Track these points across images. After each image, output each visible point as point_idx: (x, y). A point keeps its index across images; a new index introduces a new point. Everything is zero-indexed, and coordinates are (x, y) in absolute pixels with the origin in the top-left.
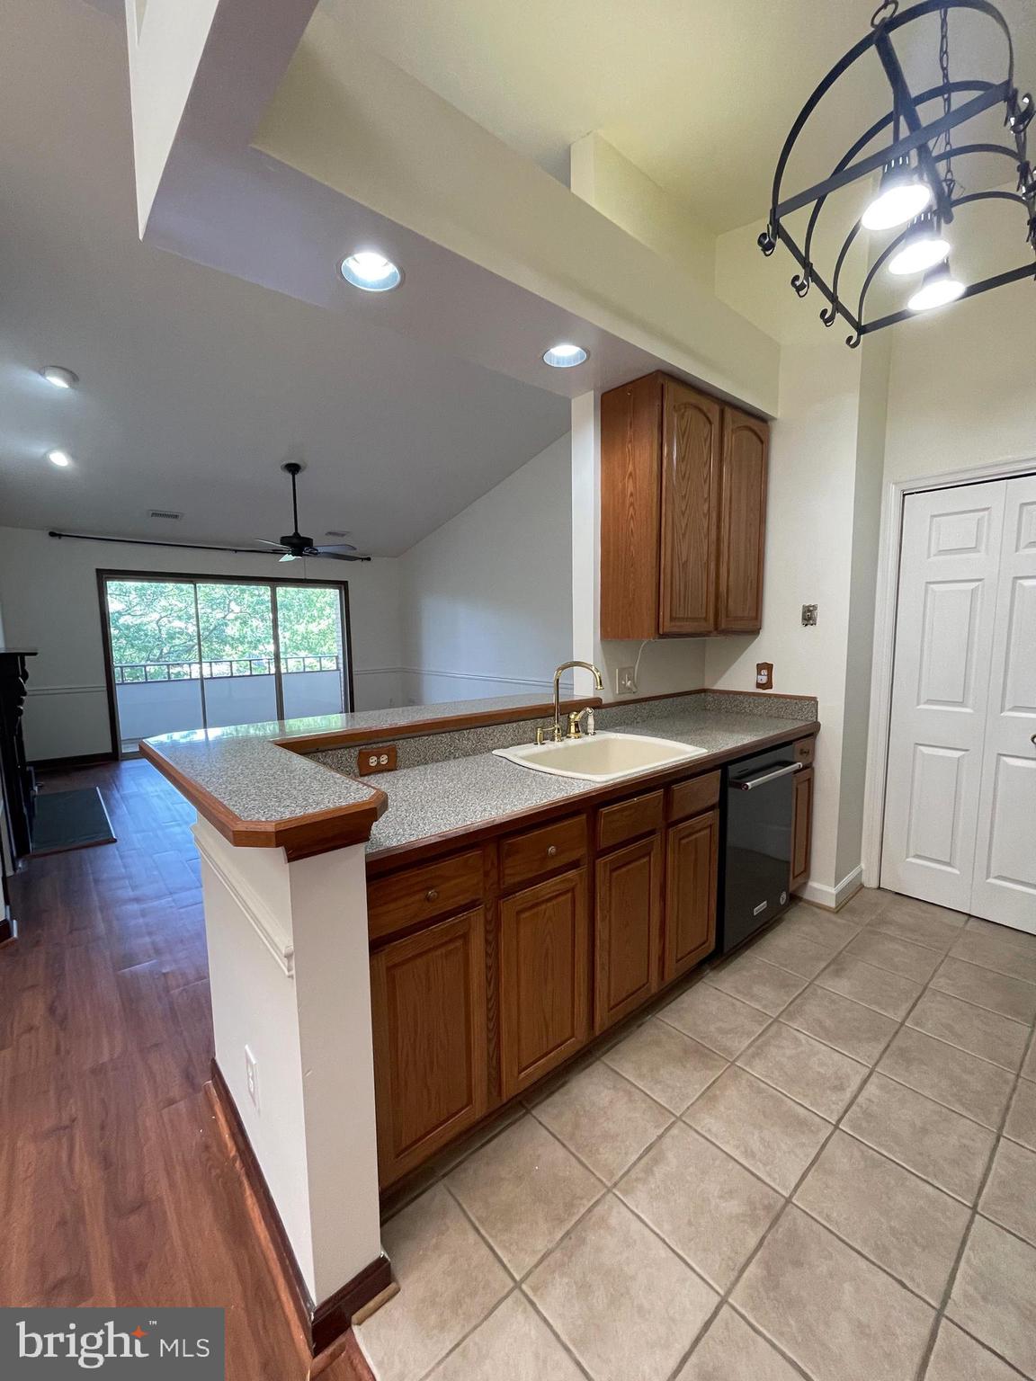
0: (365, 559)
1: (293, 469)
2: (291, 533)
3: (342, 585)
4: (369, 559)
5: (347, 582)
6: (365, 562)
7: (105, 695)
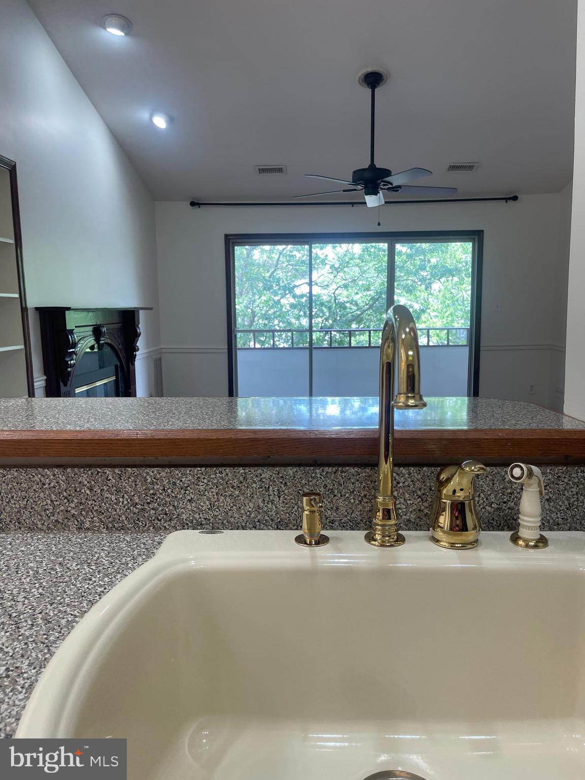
0: (510, 199)
1: (373, 80)
2: (366, 164)
3: (475, 236)
4: (515, 198)
5: (482, 231)
6: (511, 203)
7: (226, 355)
